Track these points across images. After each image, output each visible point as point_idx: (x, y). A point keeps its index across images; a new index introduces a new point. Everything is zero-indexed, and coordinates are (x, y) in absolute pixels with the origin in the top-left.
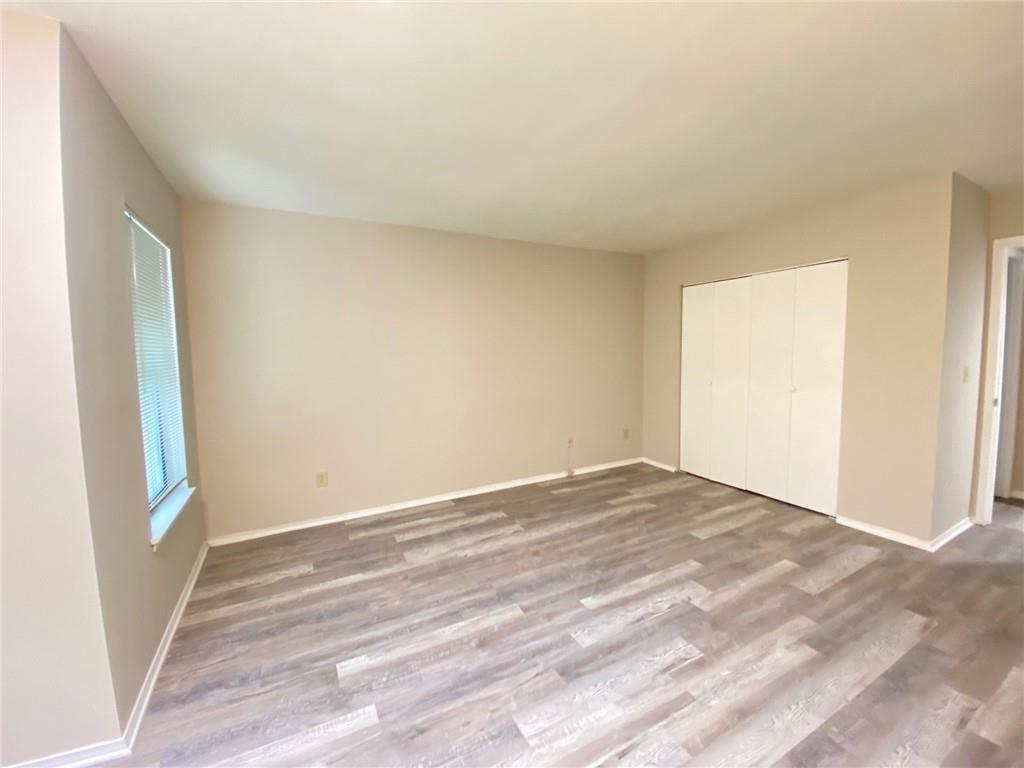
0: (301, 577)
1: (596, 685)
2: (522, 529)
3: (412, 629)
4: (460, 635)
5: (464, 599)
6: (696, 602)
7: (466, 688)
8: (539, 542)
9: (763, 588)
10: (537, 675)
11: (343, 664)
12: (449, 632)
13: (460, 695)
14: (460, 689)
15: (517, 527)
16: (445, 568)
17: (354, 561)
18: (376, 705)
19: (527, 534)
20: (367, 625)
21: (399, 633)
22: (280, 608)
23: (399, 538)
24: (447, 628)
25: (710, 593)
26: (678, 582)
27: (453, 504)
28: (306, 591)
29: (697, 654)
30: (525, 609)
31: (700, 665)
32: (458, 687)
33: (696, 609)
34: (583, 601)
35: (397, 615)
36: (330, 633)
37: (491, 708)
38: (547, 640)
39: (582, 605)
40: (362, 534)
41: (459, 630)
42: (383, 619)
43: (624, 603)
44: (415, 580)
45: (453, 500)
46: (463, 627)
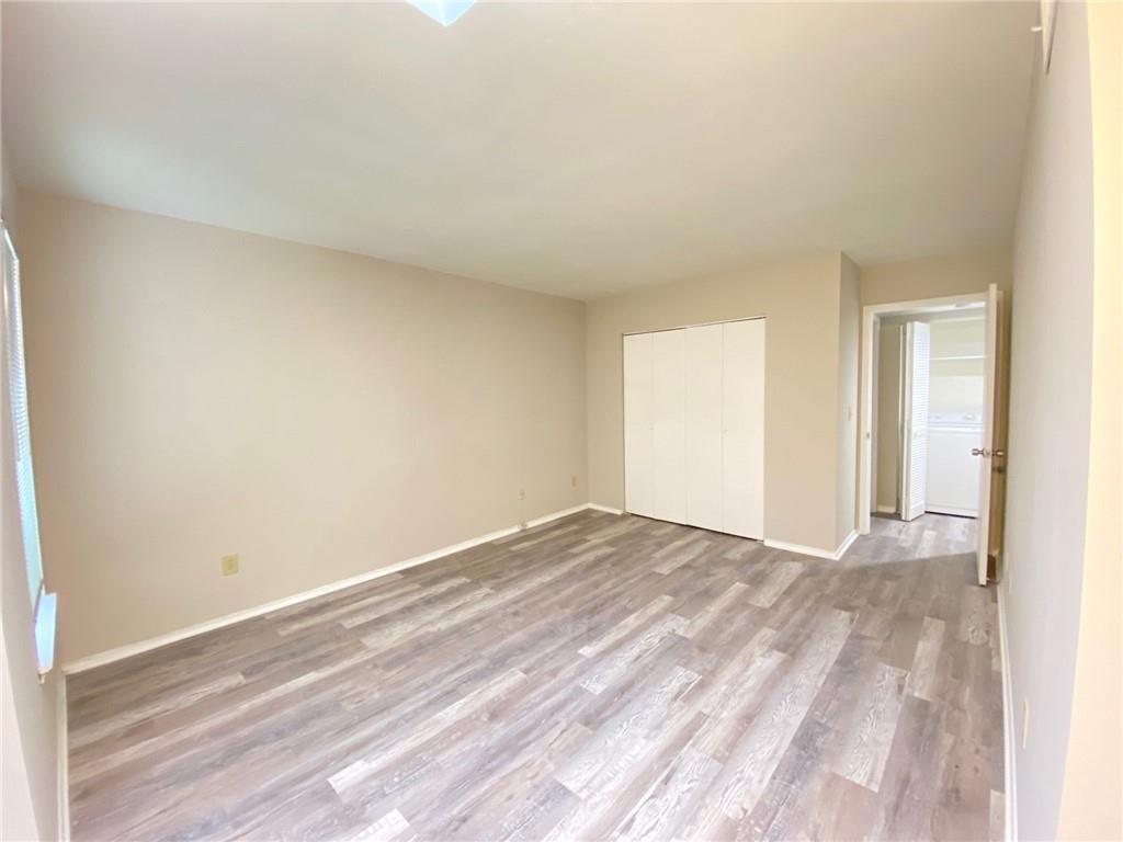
0: (230, 691)
1: (621, 726)
2: (492, 591)
3: (407, 719)
4: (466, 713)
5: (456, 675)
6: (681, 632)
7: (495, 763)
8: (516, 602)
9: (728, 610)
10: (562, 732)
11: (336, 776)
12: (451, 713)
13: (491, 772)
14: (489, 766)
15: (486, 590)
16: (420, 647)
17: (298, 660)
18: (399, 809)
19: (500, 596)
20: (348, 728)
21: (393, 727)
22: (216, 733)
23: (348, 624)
24: (448, 709)
25: (688, 622)
26: (659, 617)
27: (400, 577)
28: (245, 706)
29: (697, 678)
30: (526, 671)
31: (702, 686)
32: (484, 765)
33: (682, 638)
34: (581, 651)
35: (383, 708)
36: (301, 747)
37: (530, 775)
38: (561, 696)
39: (581, 656)
40: (296, 626)
41: (462, 708)
42: (365, 717)
43: (618, 645)
44: (388, 666)
45: (400, 572)
46: (466, 704)
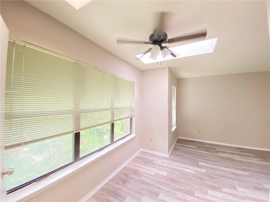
3: (216, 164)
4: (228, 170)
5: (232, 166)
8: (264, 165)
10: (246, 185)
11: (200, 163)
14: (225, 177)
15: (258, 159)
16: (228, 159)
17: (205, 150)
18: (206, 170)
19: (261, 162)
20: (206, 160)
21: (213, 164)
23: (217, 149)
27: (236, 148)
28: (194, 150)
30: (250, 174)
35: (214, 161)
36: (198, 158)
37: (231, 183)
38: (254, 182)
40: (208, 146)
